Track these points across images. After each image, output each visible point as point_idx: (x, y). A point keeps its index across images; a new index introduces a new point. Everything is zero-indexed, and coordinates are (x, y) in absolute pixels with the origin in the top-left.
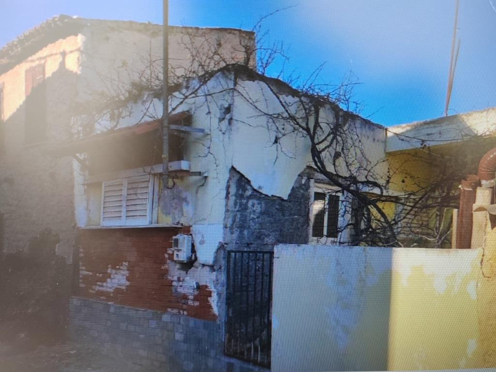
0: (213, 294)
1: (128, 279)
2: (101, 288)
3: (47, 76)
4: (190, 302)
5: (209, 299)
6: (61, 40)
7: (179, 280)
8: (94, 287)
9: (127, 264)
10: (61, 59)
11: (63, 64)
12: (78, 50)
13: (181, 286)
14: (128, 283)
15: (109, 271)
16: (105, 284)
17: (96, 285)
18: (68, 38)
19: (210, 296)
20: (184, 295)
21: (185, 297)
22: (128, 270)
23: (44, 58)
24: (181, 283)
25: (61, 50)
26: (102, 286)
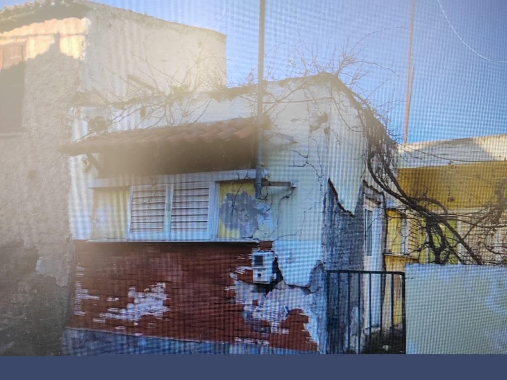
0: (310, 320)
1: (166, 304)
2: (116, 316)
3: (27, 57)
4: (274, 330)
5: (305, 325)
6: (54, 20)
7: (255, 304)
8: (101, 315)
9: (164, 285)
10: (53, 41)
11: (55, 47)
12: (82, 34)
13: (259, 311)
14: (165, 309)
15: (131, 294)
16: (123, 311)
17: (106, 312)
18: (65, 20)
19: (307, 322)
20: (264, 321)
21: (265, 325)
22: (165, 293)
23: (25, 37)
24: (257, 308)
25: (55, 31)
26: (118, 313)
